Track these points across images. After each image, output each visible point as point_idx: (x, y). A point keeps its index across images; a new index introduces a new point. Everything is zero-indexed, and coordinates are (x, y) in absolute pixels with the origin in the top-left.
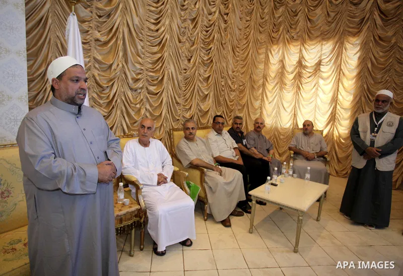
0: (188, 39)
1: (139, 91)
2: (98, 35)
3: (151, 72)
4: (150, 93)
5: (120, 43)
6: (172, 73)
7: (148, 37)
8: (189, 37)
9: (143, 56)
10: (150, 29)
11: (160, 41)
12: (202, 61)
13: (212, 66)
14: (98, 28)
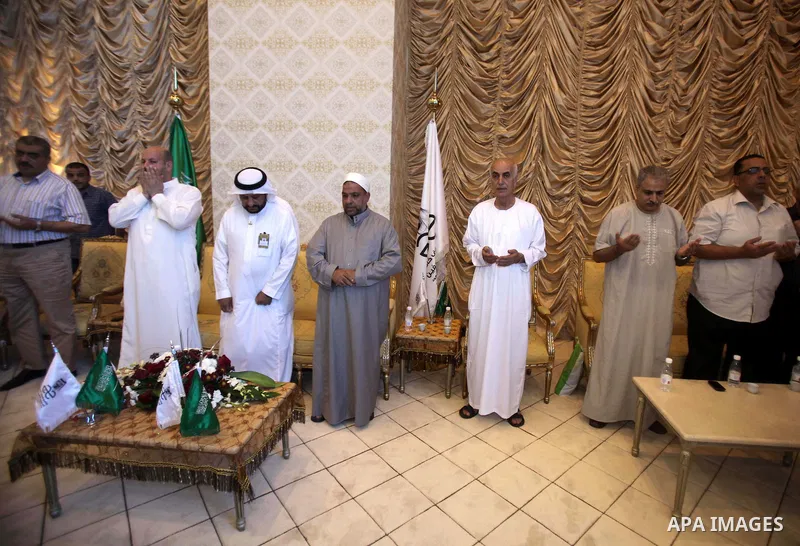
0: (674, 106)
1: (567, 199)
2: (502, 130)
3: (588, 170)
4: (584, 201)
5: (535, 134)
6: (632, 168)
7: (584, 119)
8: (675, 102)
9: (572, 148)
10: (586, 107)
11: (606, 121)
12: (713, 139)
13: (745, 145)
14: (503, 122)
